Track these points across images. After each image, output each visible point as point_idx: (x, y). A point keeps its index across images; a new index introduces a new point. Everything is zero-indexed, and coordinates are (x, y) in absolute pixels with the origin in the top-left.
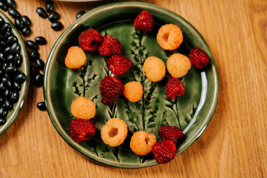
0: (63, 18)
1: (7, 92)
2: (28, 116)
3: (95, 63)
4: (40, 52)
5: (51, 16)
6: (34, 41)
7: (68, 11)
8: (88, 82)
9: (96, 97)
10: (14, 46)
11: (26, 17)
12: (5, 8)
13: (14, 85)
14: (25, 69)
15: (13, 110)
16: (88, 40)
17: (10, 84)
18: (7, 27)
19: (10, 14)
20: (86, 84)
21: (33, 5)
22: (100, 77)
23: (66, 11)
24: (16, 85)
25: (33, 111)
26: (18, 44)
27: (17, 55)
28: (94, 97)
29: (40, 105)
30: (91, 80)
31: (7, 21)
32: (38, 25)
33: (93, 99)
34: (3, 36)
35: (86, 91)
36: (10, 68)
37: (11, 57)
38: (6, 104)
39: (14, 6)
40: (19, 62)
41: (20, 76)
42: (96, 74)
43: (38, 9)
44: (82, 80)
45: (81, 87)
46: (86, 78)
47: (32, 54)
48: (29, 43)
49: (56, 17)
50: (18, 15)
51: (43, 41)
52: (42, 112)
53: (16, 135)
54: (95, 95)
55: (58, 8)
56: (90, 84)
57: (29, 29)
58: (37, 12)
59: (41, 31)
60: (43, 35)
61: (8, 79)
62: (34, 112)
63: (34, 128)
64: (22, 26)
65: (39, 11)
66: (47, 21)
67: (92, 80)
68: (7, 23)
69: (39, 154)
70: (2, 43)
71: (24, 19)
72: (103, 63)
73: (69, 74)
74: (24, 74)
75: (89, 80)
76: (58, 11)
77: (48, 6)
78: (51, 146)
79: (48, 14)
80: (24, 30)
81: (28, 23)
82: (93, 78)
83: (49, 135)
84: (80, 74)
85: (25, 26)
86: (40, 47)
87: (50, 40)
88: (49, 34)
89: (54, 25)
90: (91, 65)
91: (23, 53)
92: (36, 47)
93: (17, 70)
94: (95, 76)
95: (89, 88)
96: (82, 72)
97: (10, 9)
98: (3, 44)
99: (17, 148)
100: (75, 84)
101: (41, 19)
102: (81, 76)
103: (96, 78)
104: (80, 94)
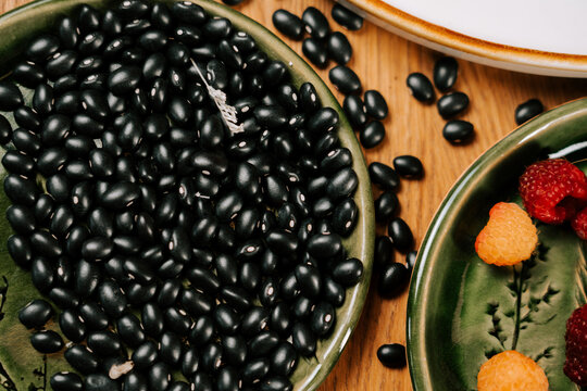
0: (479, 112)
1: (304, 306)
2: (348, 376)
3: (555, 254)
4: (403, 198)
5: (446, 102)
6: (392, 166)
7: (494, 92)
8: (530, 306)
9: (547, 354)
11: (377, 95)
12: (323, 59)
13: (328, 290)
14: (361, 245)
15: (313, 360)
16: (554, 193)
17: (316, 282)
18: (330, 120)
19: (333, 80)
20: (524, 312)
21: (398, 63)
22: (567, 300)
23: (488, 93)
24: (333, 288)
25: (364, 365)
26: (353, 175)
27: (348, 206)
28: (542, 351)
29: (386, 351)
30: (538, 302)
31: (327, 102)
32: (405, 122)
33: (539, 357)
34: (314, 143)
35: (522, 332)
36: (321, 240)
37: (324, 206)
38: (295, 338)
39: (347, 58)
40: (348, 224)
41: (348, 267)
42: (555, 287)
43: (411, 75)
44: (515, 299)
45: (510, 319)
46: (526, 297)
47: (383, 204)
48: (376, 170)
49: (458, 107)
50: (356, 87)
51: (415, 169)
52: (388, 372)
54: (546, 347)
55: (466, 82)
56: (534, 315)
57: (381, 130)
58: (409, 85)
59: (410, 140)
60: (415, 153)
61: (312, 270)
62: (367, 369)
64: (363, 119)
65: (415, 82)
66: (432, 113)
67: (543, 305)
68: (329, 109)
70: (309, 163)
71: (371, 101)
72: (578, 258)
73: (481, 273)
74: (358, 263)
75: (534, 303)
76: (464, 89)
77: (443, 72)
79: (439, 96)
80: (368, 132)
81: (382, 114)
82: (546, 299)
84: (511, 281)
85: (372, 119)
86: (405, 184)
87: (433, 169)
88: (432, 152)
89: (452, 128)
90: (543, 258)
91: (363, 200)
92: (393, 183)
93: (342, 247)
94: (551, 292)
95: (530, 326)
96: (516, 275)
97: (333, 65)
98: (311, 167)
100: (492, 309)
101: (417, 107)
102: (513, 287)
103: (554, 299)
104: (502, 340)
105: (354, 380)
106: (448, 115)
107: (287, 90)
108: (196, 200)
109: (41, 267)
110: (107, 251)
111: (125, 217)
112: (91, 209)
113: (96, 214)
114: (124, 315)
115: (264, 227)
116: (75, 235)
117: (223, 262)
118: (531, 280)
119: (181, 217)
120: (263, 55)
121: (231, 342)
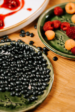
1: (40, 62)
10: (26, 48)
11: (19, 40)
15: (48, 65)
17: (38, 58)
20: (62, 41)
22: (64, 36)
34: (19, 47)
36: (32, 54)
38: (43, 65)
43: (20, 35)
44: (59, 41)
46: (60, 39)
51: (32, 42)
61: (36, 57)
62: (54, 63)
63: (60, 67)
69: (72, 73)
73: (52, 42)
74: (39, 51)
78: (72, 67)
81: (21, 41)
83: (68, 65)
89: (30, 35)
94: (61, 36)
95: (64, 41)
99: (62, 77)
100: (58, 44)
102: (57, 40)
103: (62, 37)
104: (63, 45)
105: (55, 66)
106: (28, 35)
107: (9, 46)
108: (14, 65)
109: (7, 88)
110: (12, 79)
111: (9, 74)
112: (4, 77)
113: (6, 77)
114: (22, 83)
115: (25, 60)
116: (6, 82)
117: (26, 67)
118: (58, 37)
119: (15, 68)
120: (2, 46)
121: (37, 73)
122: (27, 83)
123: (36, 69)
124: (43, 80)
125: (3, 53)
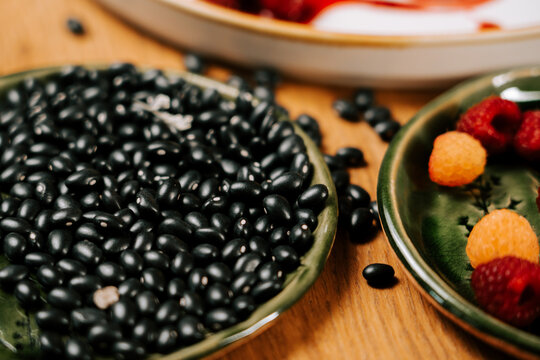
1: (278, 236)
2: (339, 300)
5: (370, 115)
13: (299, 217)
15: (299, 268)
24: (304, 215)
29: (370, 270)
38: (278, 256)
40: (305, 170)
41: (312, 192)
44: (482, 212)
53: (313, 341)
63: (360, 323)
70: (256, 140)
74: (323, 188)
82: (512, 207)
83: (409, 337)
84: (474, 200)
90: (497, 184)
94: (515, 203)
96: (477, 197)
100: (463, 221)
102: (477, 205)
103: (519, 206)
105: (347, 302)
109: (13, 242)
113: (62, 203)
115: (225, 188)
118: (493, 198)
121: (215, 271)
122: (122, 278)
123: (228, 251)
124: (200, 312)
125: (162, 110)
